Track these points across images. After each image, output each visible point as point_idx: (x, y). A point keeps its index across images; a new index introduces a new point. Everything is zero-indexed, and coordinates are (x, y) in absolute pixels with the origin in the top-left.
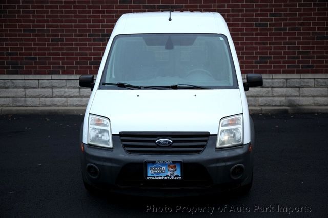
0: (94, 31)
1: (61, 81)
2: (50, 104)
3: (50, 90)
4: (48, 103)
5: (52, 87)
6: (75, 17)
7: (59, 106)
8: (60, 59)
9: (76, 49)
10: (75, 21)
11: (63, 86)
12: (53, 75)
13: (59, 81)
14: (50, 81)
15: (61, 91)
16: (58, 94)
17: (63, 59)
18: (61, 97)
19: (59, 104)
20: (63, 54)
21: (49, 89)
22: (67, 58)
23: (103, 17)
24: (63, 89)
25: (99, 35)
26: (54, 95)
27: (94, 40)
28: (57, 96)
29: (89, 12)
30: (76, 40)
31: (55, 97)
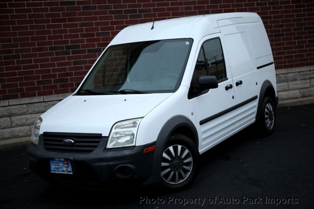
0: (56, 43)
1: (21, 106)
2: (9, 136)
3: (8, 119)
4: (7, 135)
5: (10, 115)
6: (31, 28)
7: (21, 137)
8: (17, 79)
9: (37, 67)
10: (32, 33)
11: (25, 113)
12: (10, 101)
13: (19, 106)
14: (7, 108)
15: (22, 119)
16: (18, 122)
17: (21, 79)
18: (22, 126)
19: (21, 134)
20: (20, 73)
21: (6, 118)
22: (26, 79)
23: (65, 26)
24: (25, 116)
25: (62, 48)
26: (14, 125)
27: (57, 54)
28: (18, 126)
29: (48, 21)
30: (35, 55)
31: (14, 127)
